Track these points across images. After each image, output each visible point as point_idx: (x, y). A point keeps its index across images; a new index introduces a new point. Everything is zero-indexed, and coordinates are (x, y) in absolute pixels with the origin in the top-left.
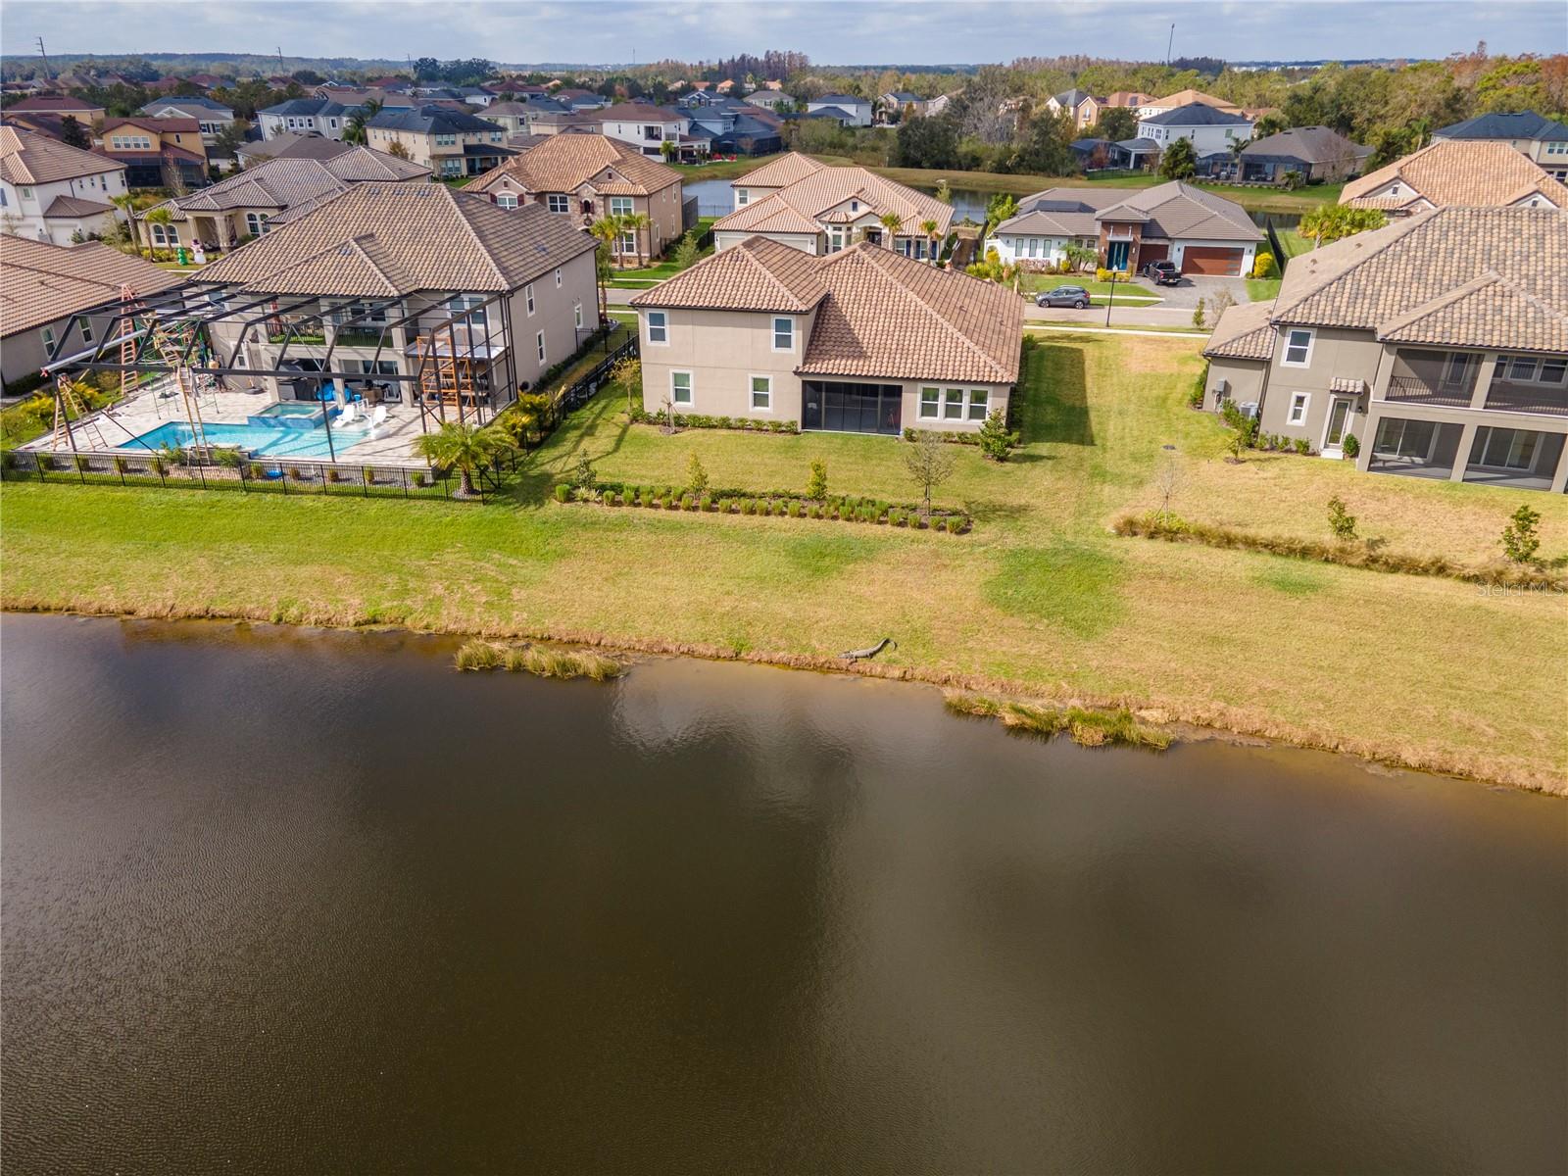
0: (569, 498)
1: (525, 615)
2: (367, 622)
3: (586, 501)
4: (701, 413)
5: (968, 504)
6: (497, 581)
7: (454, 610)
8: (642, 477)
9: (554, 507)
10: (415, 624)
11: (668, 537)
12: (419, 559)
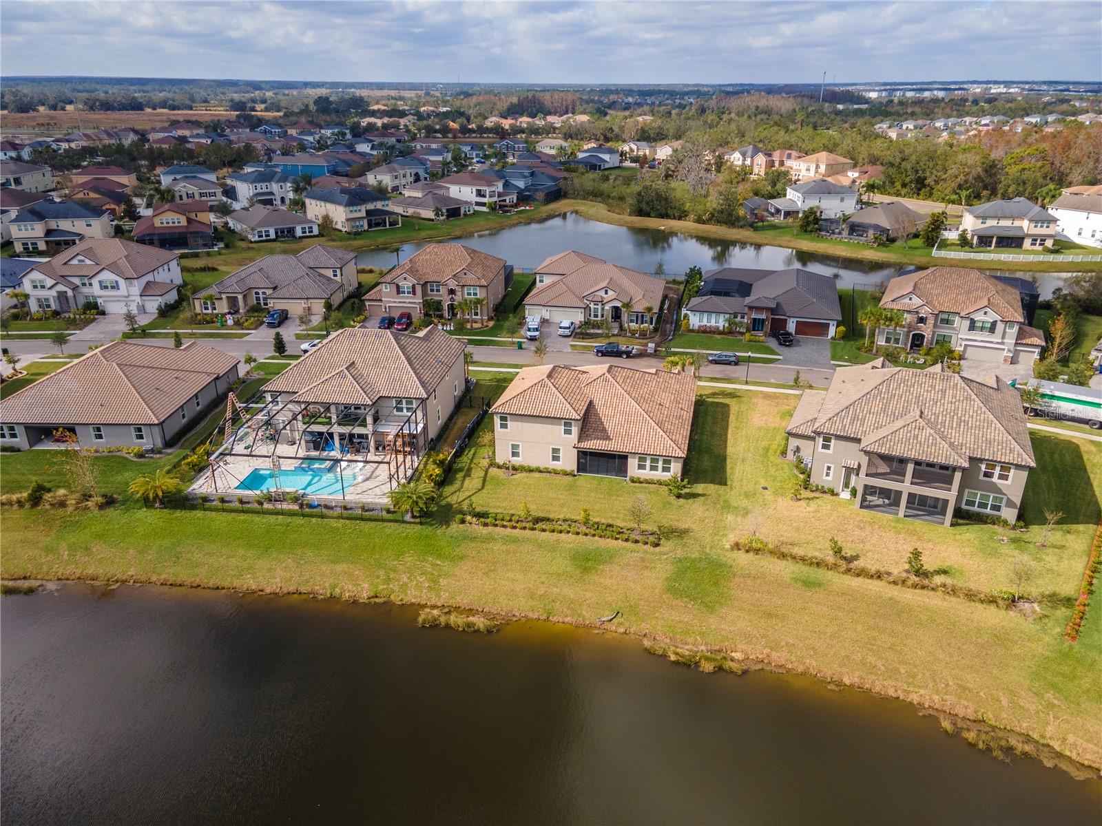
0: (463, 522)
1: (447, 594)
2: (373, 597)
3: (470, 523)
4: (526, 464)
5: (660, 527)
6: (432, 574)
7: (413, 591)
8: (498, 507)
9: (455, 528)
10: (396, 598)
11: (512, 547)
12: (394, 560)
